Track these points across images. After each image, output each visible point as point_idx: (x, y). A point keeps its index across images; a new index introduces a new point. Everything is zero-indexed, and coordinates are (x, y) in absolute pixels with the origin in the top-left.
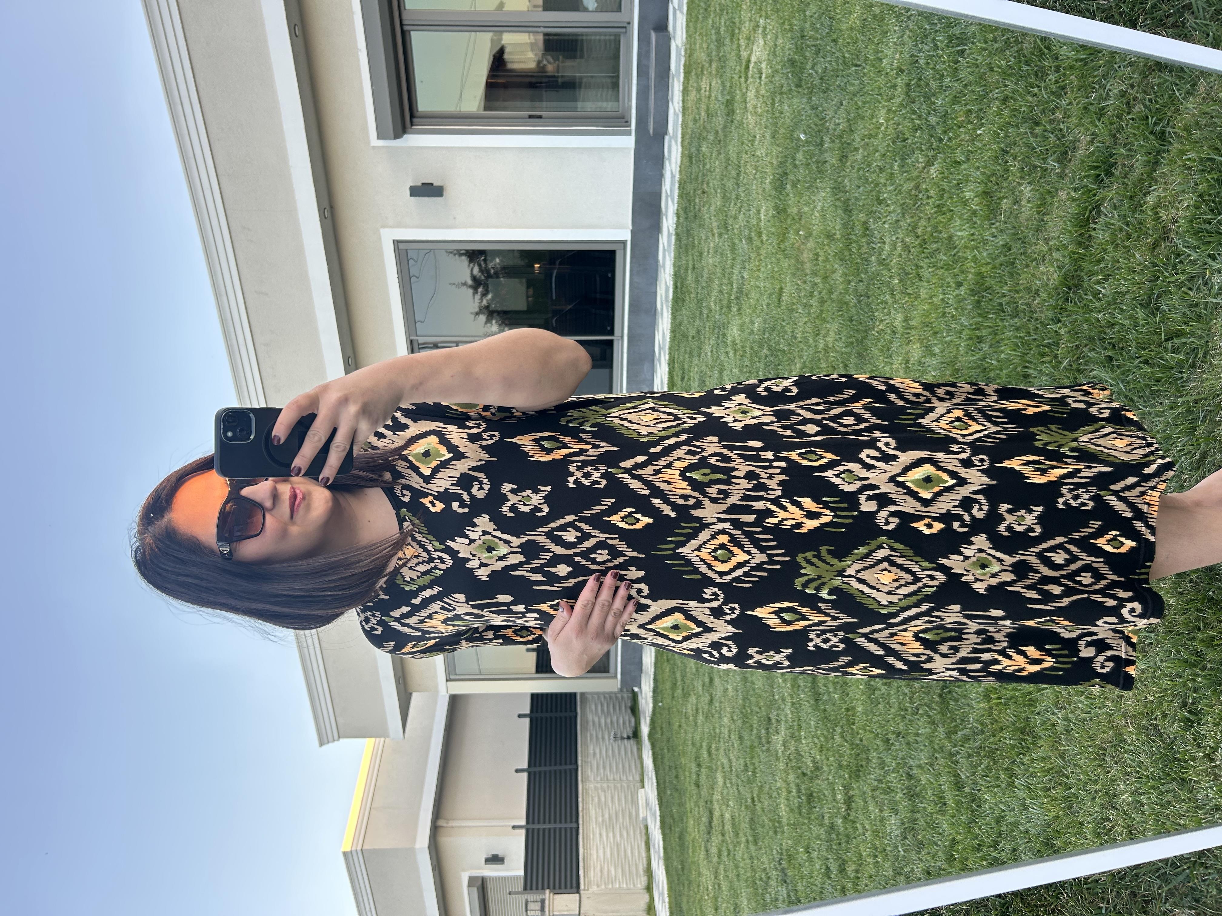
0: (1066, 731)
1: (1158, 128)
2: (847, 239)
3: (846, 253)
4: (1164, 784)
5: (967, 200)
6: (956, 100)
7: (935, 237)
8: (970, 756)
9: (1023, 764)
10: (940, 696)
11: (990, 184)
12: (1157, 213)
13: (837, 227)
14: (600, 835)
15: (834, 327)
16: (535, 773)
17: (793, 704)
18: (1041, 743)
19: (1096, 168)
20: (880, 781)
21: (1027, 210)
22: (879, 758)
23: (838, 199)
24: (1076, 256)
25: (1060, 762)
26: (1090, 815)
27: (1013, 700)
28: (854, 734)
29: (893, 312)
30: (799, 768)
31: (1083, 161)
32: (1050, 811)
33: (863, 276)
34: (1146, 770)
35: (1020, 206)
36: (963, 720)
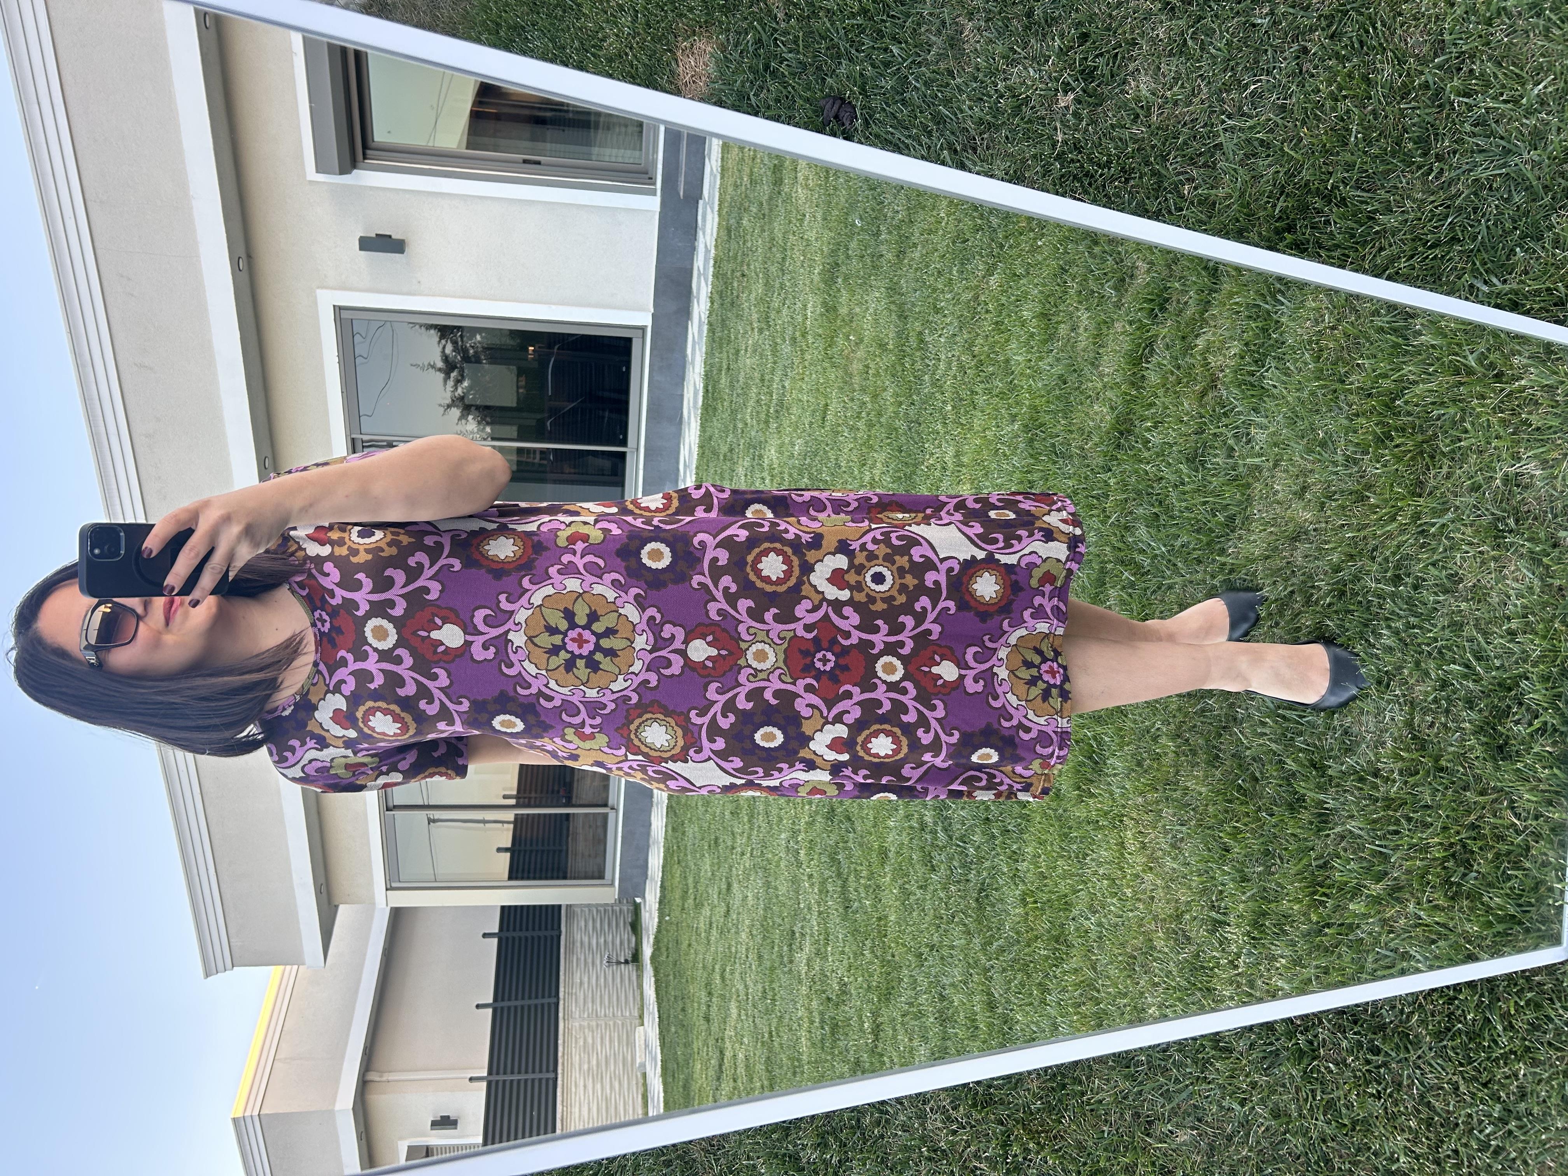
0: (1100, 938)
2: (900, 351)
3: (899, 368)
5: (1025, 320)
7: (992, 359)
8: (1004, 970)
9: (1055, 977)
10: (977, 900)
11: (1048, 306)
12: (1205, 359)
13: (891, 336)
14: (585, 1086)
15: (880, 457)
16: (502, 1008)
17: (820, 913)
18: (1074, 952)
19: (1151, 301)
20: (911, 1004)
21: (1083, 340)
22: (911, 976)
23: (893, 302)
24: (1128, 397)
25: (1091, 974)
28: (885, 948)
29: (944, 444)
30: (824, 992)
31: (1139, 292)
33: (915, 397)
34: (1174, 980)
35: (1077, 333)
36: (999, 929)
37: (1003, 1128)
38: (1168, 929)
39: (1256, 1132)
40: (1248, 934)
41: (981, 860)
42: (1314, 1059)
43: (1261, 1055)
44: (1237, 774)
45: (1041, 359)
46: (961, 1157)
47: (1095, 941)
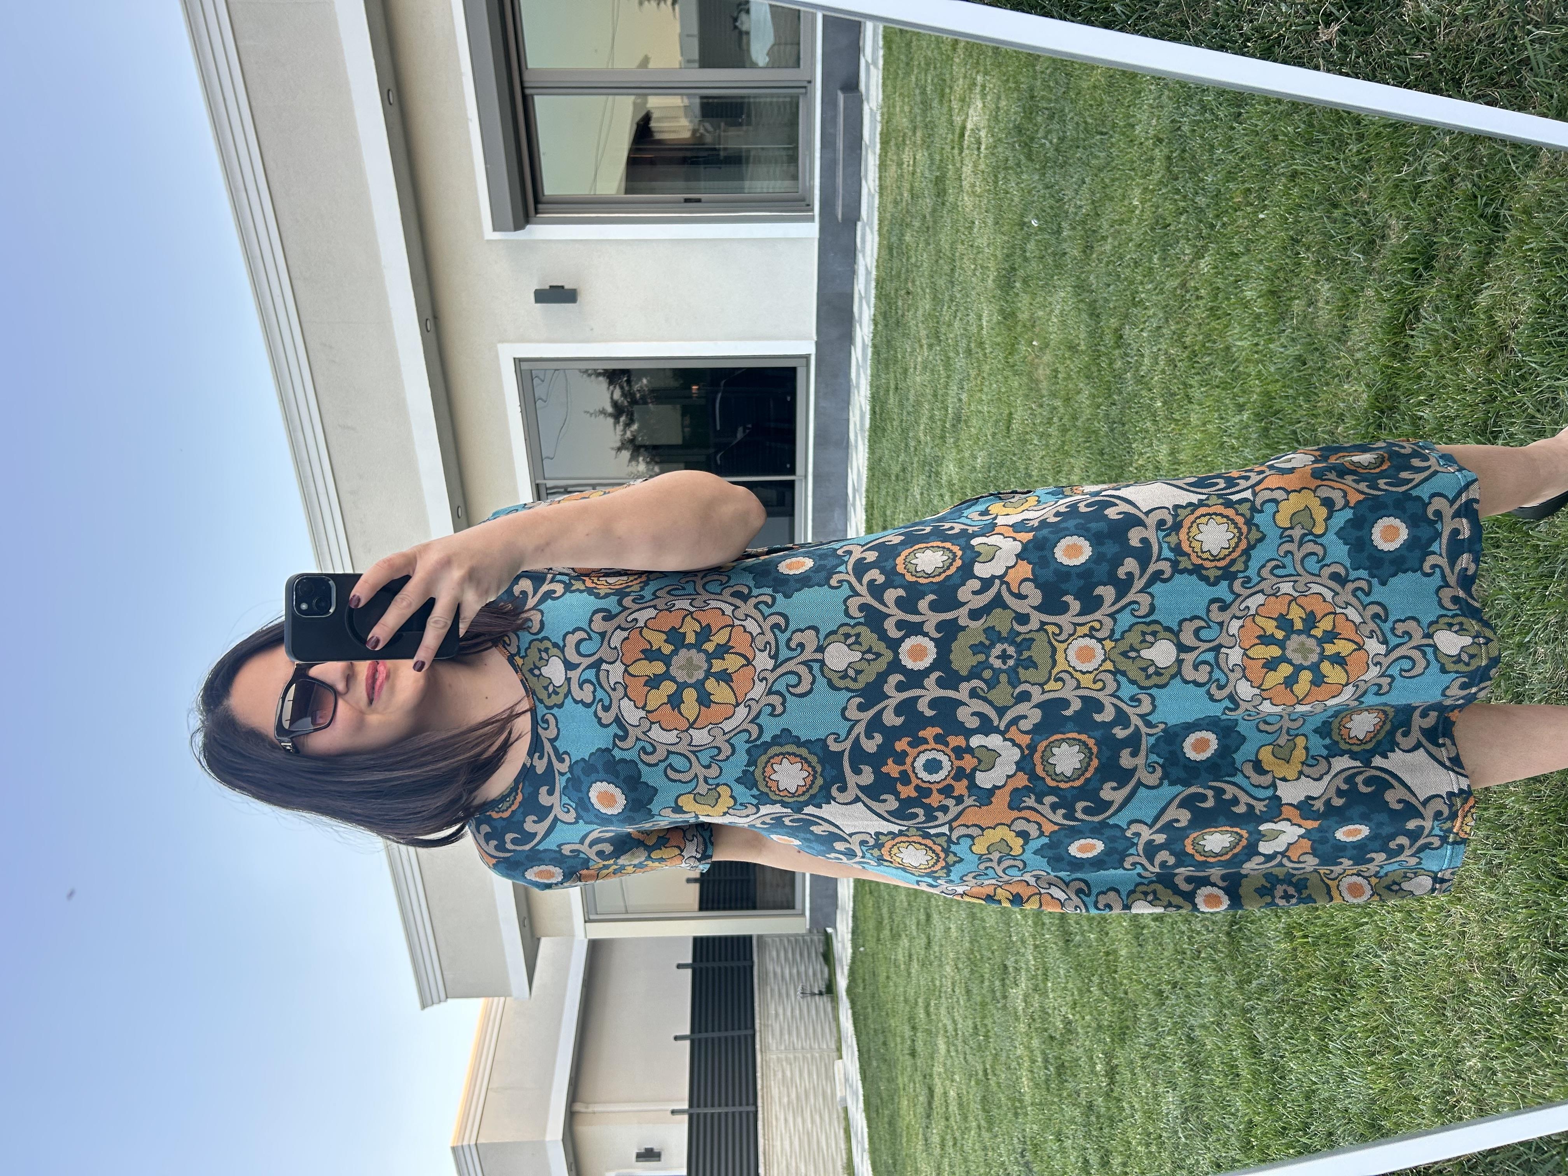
0: (1394, 978)
1: (1490, 210)
2: (1094, 351)
3: (1094, 369)
4: (1522, 1045)
5: (1248, 301)
6: (1230, 176)
7: (1208, 348)
8: (1268, 1012)
9: (1339, 1022)
10: (1228, 934)
11: (1277, 281)
12: (1491, 317)
13: (1082, 336)
14: (786, 1120)
15: (1079, 462)
16: (700, 1040)
17: (1036, 947)
18: (1361, 994)
19: (1413, 260)
20: (1152, 1046)
21: (1325, 314)
22: (1150, 1015)
23: (1082, 301)
24: (1390, 371)
25: (1387, 1019)
26: (1428, 1087)
27: (1324, 939)
28: (1116, 985)
29: (1156, 443)
30: (1046, 1030)
31: (1395, 253)
32: (1375, 1083)
33: (1115, 397)
34: (1499, 1027)
35: (1316, 307)
36: (1258, 966)
38: (1488, 969)
45: (1271, 340)
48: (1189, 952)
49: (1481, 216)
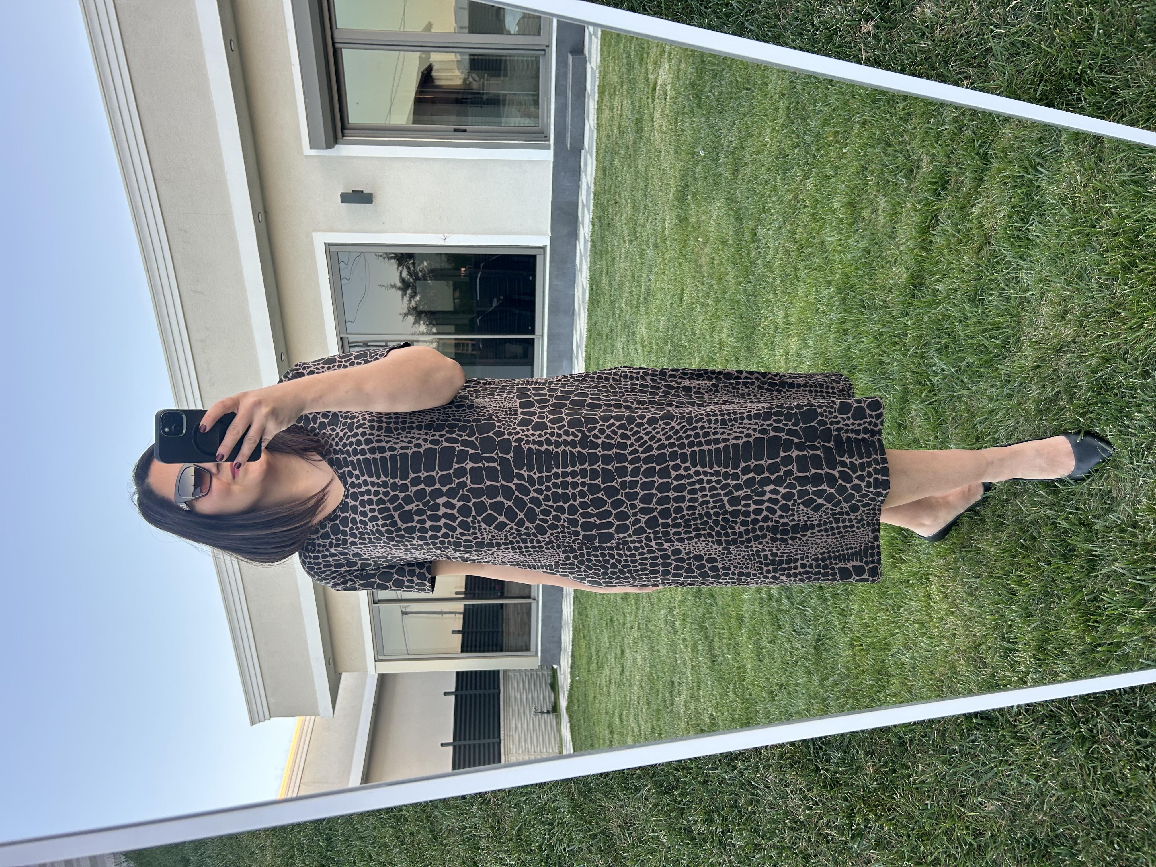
0: (913, 668)
1: (982, 150)
2: (738, 245)
3: (737, 257)
5: (835, 209)
6: (826, 122)
7: (810, 242)
8: (838, 698)
10: (815, 648)
11: (853, 196)
12: (980, 222)
13: (730, 234)
15: (727, 324)
16: (460, 746)
17: (693, 667)
18: (893, 680)
19: (935, 183)
21: (882, 219)
22: (766, 708)
23: (731, 209)
24: (920, 258)
28: (744, 689)
29: (775, 309)
30: (698, 725)
31: (924, 178)
33: (751, 277)
35: (877, 215)
36: (833, 668)
37: (848, 804)
38: (968, 658)
39: (1050, 801)
40: (1034, 656)
41: (816, 618)
42: (1095, 743)
43: (1052, 741)
44: (1019, 536)
45: (849, 237)
46: (816, 826)
47: (909, 671)
48: (790, 662)
49: (977, 154)
